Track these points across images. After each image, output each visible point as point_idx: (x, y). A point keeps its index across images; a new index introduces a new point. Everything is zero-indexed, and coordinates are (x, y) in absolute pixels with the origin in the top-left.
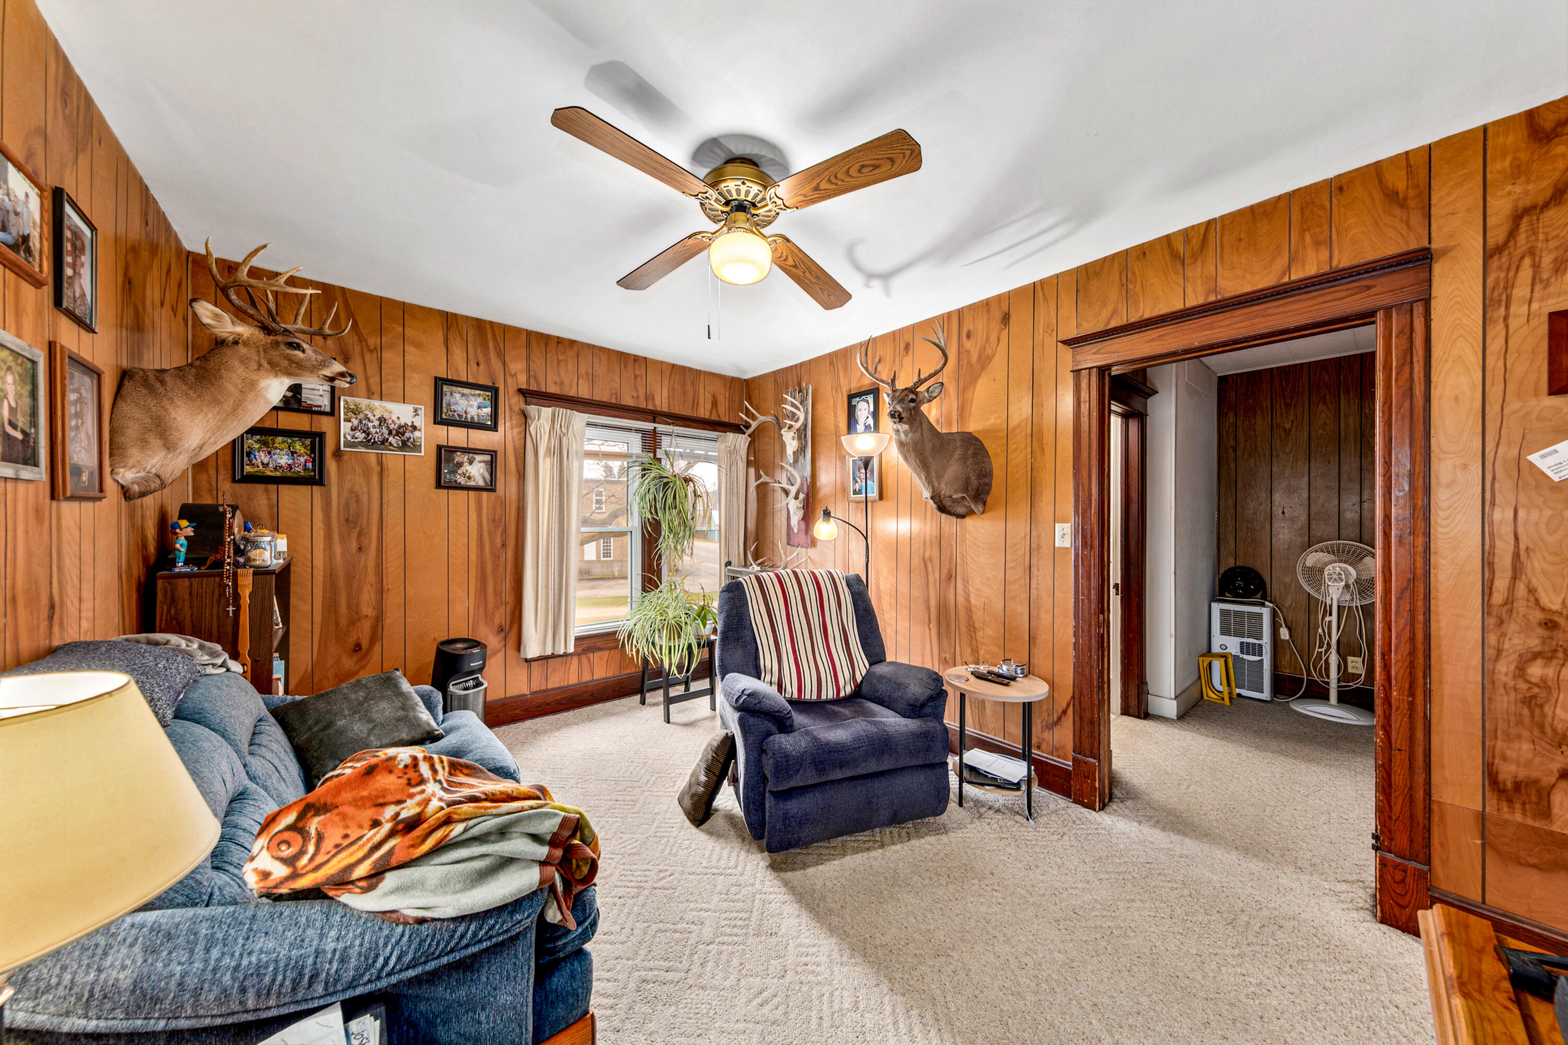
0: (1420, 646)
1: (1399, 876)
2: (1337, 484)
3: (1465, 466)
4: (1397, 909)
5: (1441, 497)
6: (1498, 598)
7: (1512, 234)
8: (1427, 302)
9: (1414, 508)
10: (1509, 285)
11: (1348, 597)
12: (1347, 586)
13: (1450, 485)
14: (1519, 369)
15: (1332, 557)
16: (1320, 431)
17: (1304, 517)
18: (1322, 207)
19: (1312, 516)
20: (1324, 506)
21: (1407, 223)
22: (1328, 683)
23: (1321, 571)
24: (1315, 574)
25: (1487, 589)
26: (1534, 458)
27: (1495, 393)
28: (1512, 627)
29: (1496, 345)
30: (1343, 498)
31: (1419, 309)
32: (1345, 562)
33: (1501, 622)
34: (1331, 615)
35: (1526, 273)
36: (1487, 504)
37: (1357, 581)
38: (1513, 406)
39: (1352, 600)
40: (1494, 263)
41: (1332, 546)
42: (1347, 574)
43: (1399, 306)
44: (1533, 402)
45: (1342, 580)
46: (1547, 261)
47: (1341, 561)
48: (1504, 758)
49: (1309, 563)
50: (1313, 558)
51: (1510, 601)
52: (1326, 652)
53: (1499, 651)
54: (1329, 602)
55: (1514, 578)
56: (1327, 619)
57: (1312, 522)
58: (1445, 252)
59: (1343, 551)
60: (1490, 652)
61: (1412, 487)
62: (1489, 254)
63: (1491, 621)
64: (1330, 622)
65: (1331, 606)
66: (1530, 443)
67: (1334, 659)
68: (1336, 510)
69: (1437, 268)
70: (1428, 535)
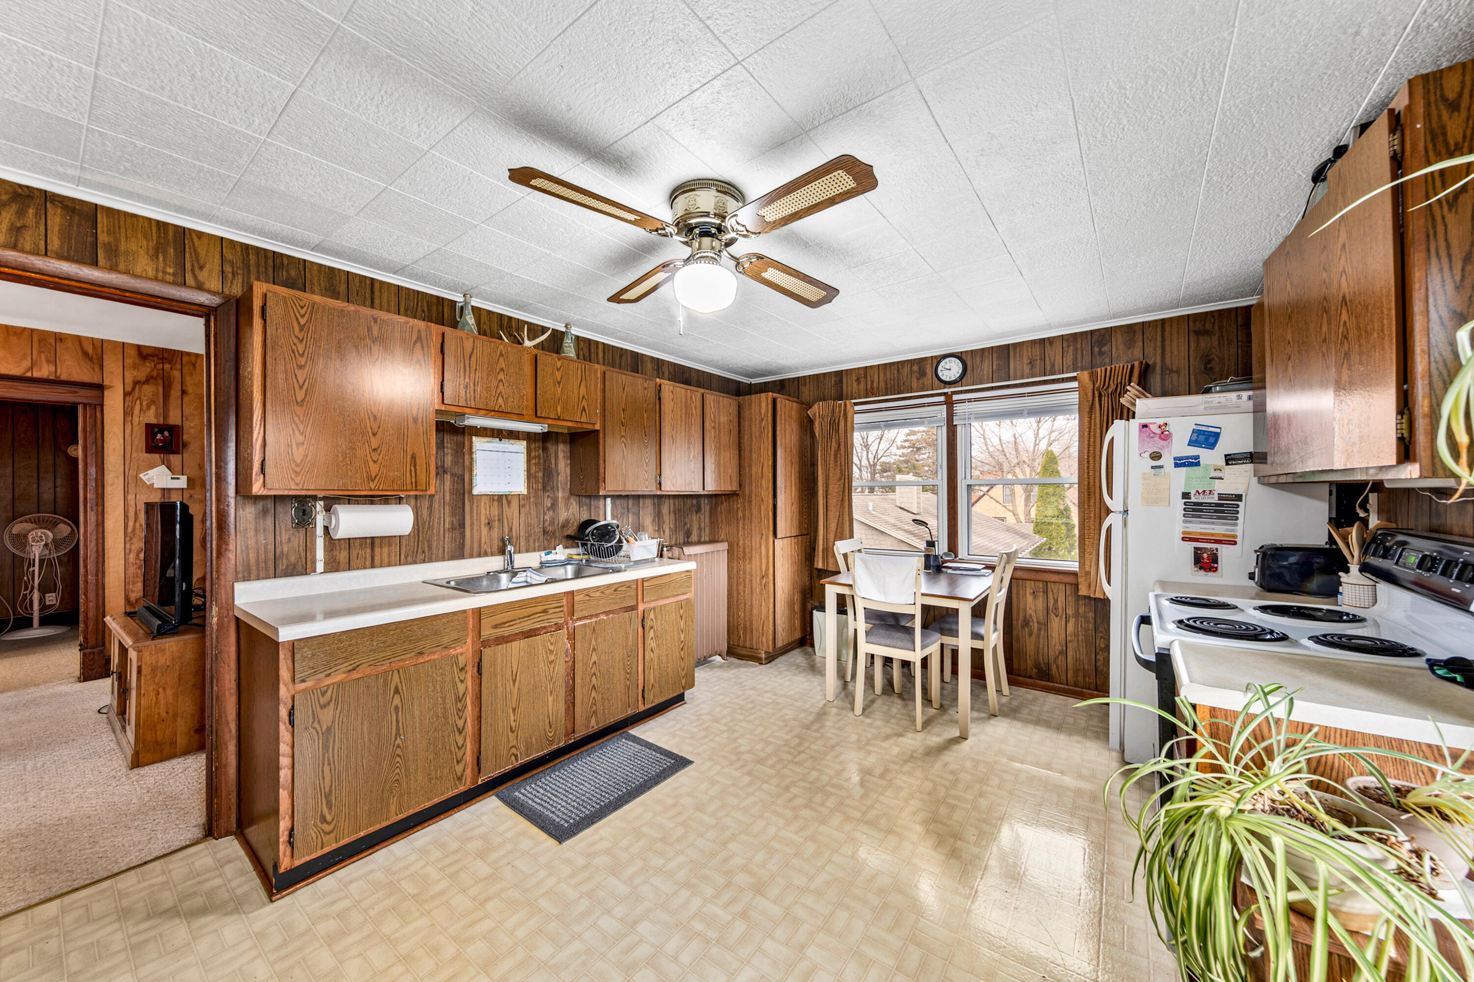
0: (101, 554)
1: (91, 657)
2: (36, 474)
3: (118, 477)
4: (90, 672)
5: (108, 489)
6: (130, 530)
7: (133, 389)
8: (102, 406)
9: (97, 494)
10: (132, 409)
11: (47, 552)
12: (46, 545)
13: (112, 484)
14: (136, 442)
15: (34, 526)
16: (23, 435)
17: (10, 497)
18: (51, 344)
19: (16, 497)
20: (25, 490)
21: (93, 369)
22: (32, 614)
23: (26, 536)
24: (21, 540)
25: (126, 527)
26: (141, 475)
27: (128, 448)
28: (135, 540)
29: (128, 431)
30: (41, 483)
31: (98, 409)
32: (45, 528)
33: (131, 539)
34: (34, 566)
35: (138, 407)
36: (126, 493)
37: (54, 540)
38: (135, 455)
39: (50, 553)
40: (127, 399)
41: (34, 518)
42: (47, 536)
43: (90, 405)
44: (141, 454)
45: (42, 540)
46: (145, 403)
47: (41, 528)
48: (132, 591)
49: (15, 531)
50: (17, 528)
51: (134, 530)
52: (30, 592)
53: (130, 550)
54: (32, 557)
55: (135, 521)
56: (31, 569)
57: (17, 502)
58: (110, 387)
59: (43, 521)
60: (127, 551)
61: (97, 485)
62: (126, 394)
63: (127, 539)
64: (34, 571)
65: (34, 560)
66: (139, 470)
67: (36, 596)
68: (36, 492)
69: (106, 393)
70: (103, 506)
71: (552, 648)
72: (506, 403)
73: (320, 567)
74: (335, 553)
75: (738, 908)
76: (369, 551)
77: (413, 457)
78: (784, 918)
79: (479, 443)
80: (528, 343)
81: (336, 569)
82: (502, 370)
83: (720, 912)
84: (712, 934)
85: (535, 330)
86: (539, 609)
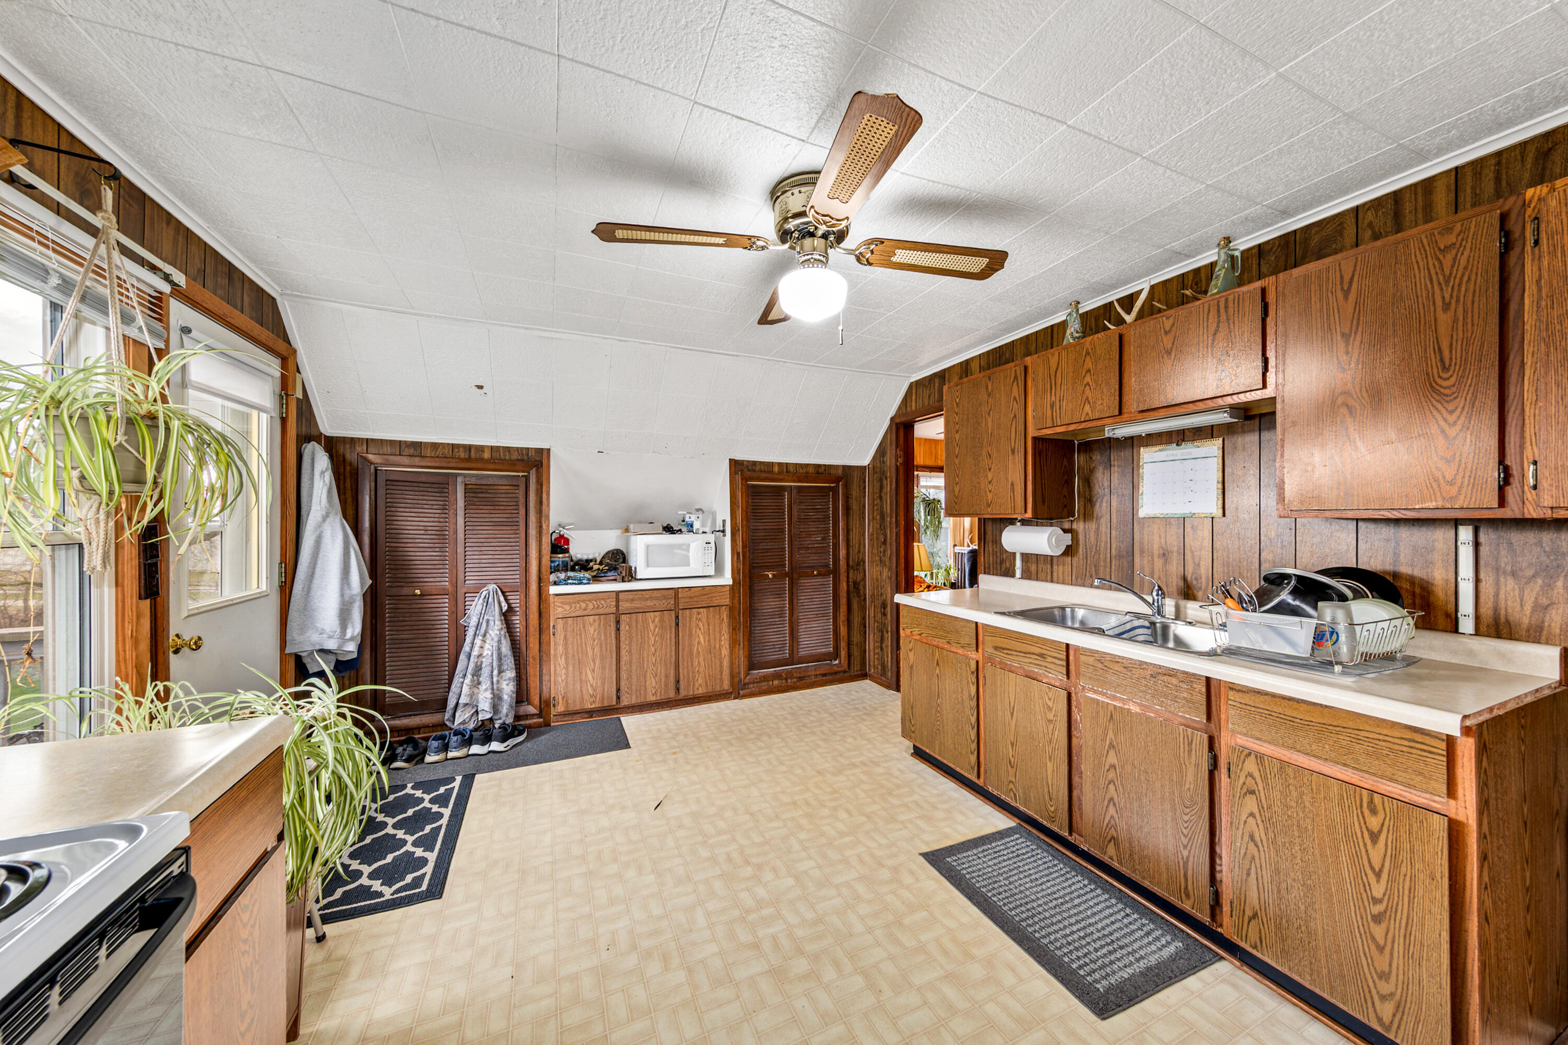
71: (1050, 704)
72: (1093, 409)
73: (1018, 573)
74: (1029, 564)
75: (767, 946)
76: (1049, 566)
77: (1012, 485)
78: (728, 974)
79: (1147, 454)
80: (1129, 318)
81: (1029, 578)
82: (1089, 371)
83: (771, 931)
84: (751, 917)
85: (1128, 302)
86: (1038, 651)
